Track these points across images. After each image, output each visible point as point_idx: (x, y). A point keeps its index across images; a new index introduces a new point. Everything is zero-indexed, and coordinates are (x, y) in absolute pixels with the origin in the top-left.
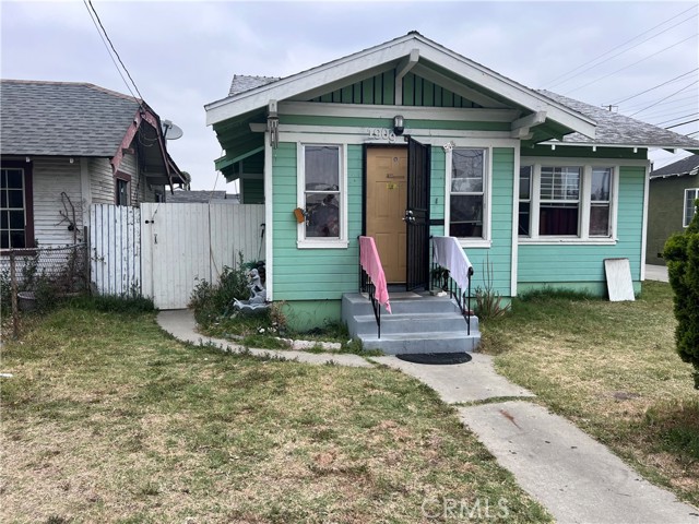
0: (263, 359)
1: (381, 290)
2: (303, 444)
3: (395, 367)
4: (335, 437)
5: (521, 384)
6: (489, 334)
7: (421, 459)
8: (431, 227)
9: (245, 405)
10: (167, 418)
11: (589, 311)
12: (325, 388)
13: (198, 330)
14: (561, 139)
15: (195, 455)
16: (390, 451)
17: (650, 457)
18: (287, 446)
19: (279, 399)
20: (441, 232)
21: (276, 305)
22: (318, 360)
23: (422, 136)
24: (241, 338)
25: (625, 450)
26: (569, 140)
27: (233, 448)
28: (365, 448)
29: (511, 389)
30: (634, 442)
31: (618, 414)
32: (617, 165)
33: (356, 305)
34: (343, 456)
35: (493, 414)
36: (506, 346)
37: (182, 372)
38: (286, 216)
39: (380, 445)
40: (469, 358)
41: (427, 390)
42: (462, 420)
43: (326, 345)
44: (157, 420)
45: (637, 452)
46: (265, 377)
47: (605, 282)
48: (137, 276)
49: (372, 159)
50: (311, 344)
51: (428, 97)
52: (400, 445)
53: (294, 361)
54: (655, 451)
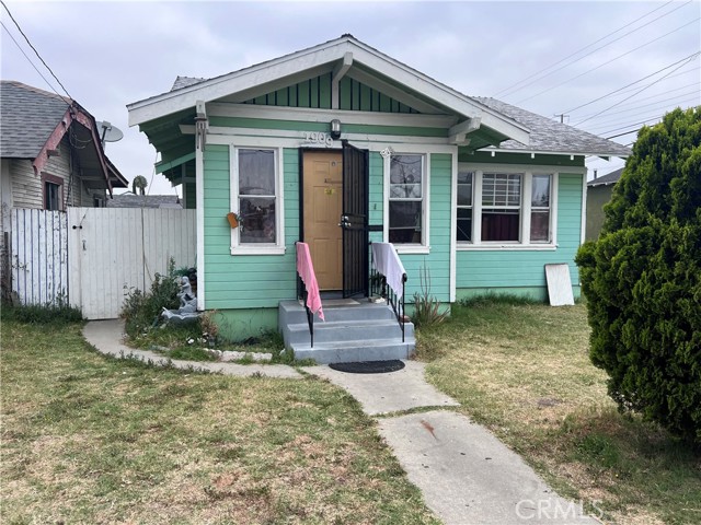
0: (185, 372)
1: (313, 298)
2: (205, 464)
3: (325, 377)
4: (243, 456)
5: (448, 392)
6: (425, 341)
7: (329, 477)
8: (370, 233)
9: (155, 422)
10: (63, 440)
11: (529, 316)
12: (245, 402)
13: (125, 342)
14: (498, 146)
15: (83, 481)
16: (298, 470)
17: (562, 466)
18: (188, 468)
19: (193, 415)
20: (381, 239)
21: (207, 314)
22: (244, 371)
23: (359, 141)
24: (168, 349)
25: (537, 459)
26: (506, 147)
27: (128, 472)
28: (272, 467)
29: (438, 398)
30: (550, 452)
31: (538, 422)
32: (556, 171)
33: (290, 313)
34: (246, 477)
35: (413, 425)
36: (441, 353)
37: (94, 387)
38: (219, 220)
39: (287, 463)
40: (402, 365)
41: (351, 401)
42: (380, 433)
43: (256, 356)
44: (52, 443)
45: (549, 462)
46: (183, 392)
47: (546, 287)
48: (64, 284)
49: (308, 163)
50: (240, 355)
51: (366, 101)
52: (310, 462)
53: (217, 374)
54: (568, 460)
